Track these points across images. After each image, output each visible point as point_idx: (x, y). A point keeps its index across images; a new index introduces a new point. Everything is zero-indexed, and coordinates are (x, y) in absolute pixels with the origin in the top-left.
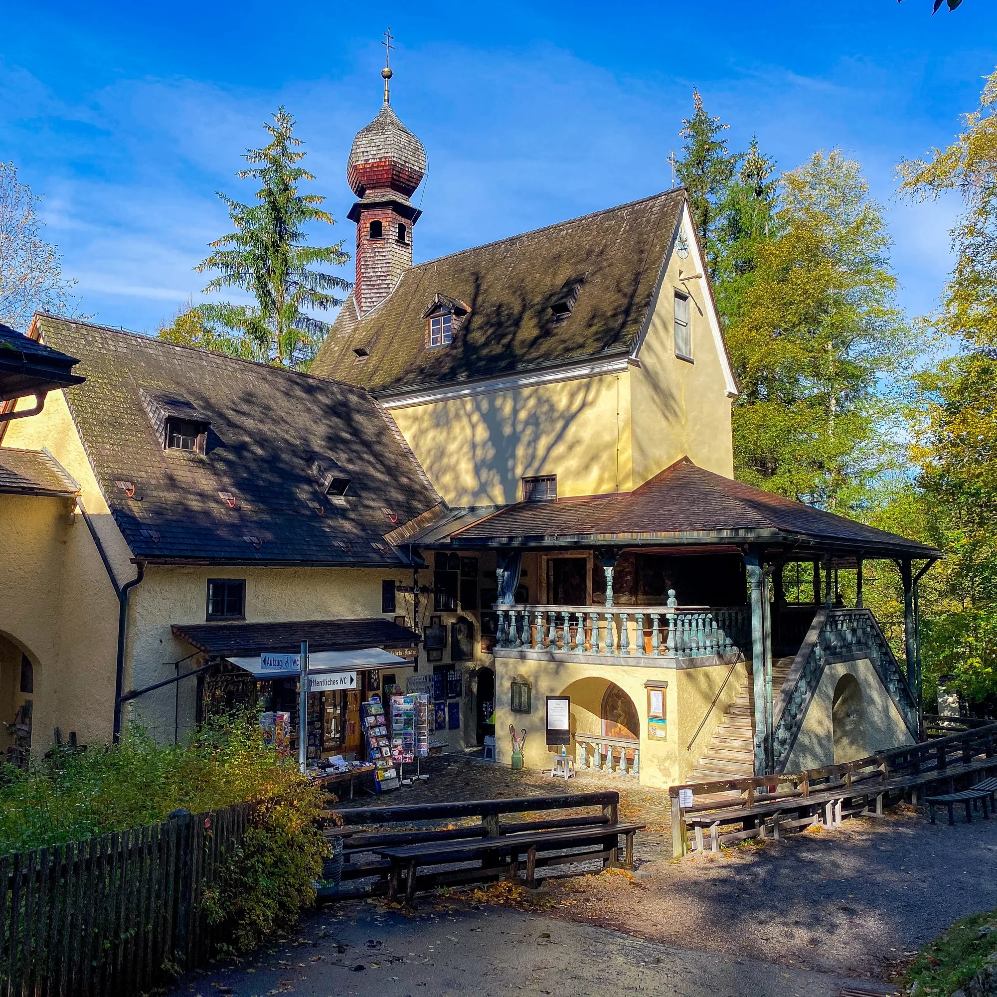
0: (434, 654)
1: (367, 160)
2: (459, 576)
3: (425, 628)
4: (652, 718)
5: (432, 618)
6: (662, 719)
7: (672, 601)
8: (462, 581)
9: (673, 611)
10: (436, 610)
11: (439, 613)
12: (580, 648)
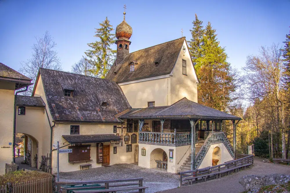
0: (126, 142)
1: (119, 32)
2: (133, 124)
3: (124, 136)
4: (170, 157)
5: (126, 134)
6: (172, 158)
7: (175, 131)
8: (134, 126)
9: (175, 134)
10: (127, 132)
11: (128, 133)
12: (156, 142)
